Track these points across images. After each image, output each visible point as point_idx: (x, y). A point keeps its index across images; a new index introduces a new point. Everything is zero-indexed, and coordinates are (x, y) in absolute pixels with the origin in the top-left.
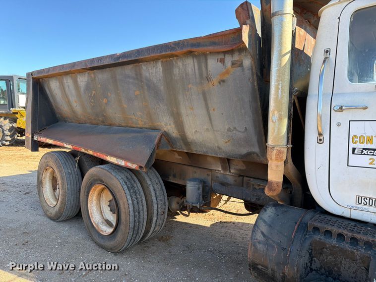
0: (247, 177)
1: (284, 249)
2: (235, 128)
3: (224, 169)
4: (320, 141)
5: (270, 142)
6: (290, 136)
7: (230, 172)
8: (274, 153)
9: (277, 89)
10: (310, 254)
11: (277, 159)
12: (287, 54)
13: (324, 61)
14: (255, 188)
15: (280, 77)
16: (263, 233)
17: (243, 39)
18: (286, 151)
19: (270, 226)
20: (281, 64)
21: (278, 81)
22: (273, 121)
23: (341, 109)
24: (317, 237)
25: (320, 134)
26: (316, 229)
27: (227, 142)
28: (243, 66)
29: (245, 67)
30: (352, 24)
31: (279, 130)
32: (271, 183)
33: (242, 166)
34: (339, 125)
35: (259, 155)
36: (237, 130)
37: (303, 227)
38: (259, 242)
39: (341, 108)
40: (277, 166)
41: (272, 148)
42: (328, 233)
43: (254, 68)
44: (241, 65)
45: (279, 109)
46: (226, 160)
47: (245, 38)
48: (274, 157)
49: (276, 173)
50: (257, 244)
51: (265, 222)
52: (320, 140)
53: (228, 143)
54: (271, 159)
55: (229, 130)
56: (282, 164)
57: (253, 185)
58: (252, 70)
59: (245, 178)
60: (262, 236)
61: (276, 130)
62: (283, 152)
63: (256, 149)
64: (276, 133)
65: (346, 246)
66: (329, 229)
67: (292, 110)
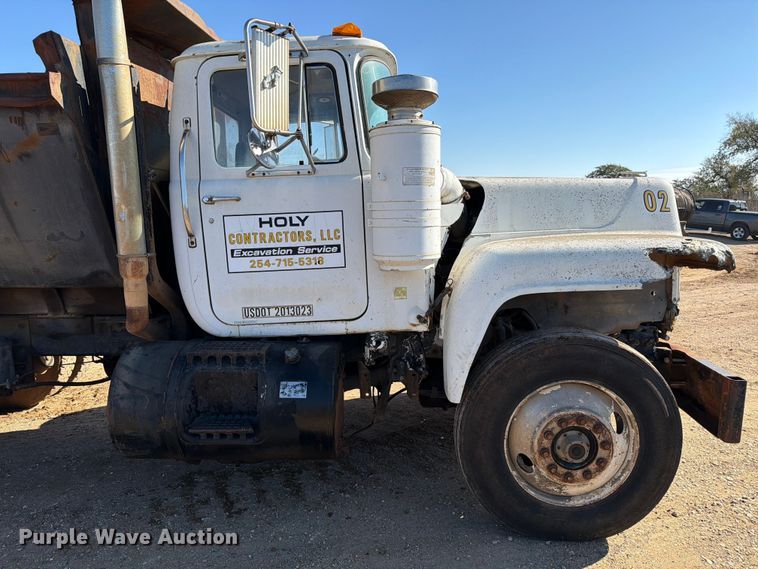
0: (98, 315)
1: (157, 396)
2: (62, 234)
3: (53, 309)
4: (193, 245)
5: (122, 251)
6: (152, 240)
7: (66, 312)
8: (129, 267)
9: (120, 173)
10: (193, 393)
11: (134, 275)
12: (127, 122)
13: (184, 134)
14: (115, 331)
15: (121, 154)
16: (126, 384)
17: (53, 94)
18: (146, 263)
19: (136, 371)
20: (120, 136)
21: (119, 161)
22: (120, 220)
23: (211, 201)
24: (199, 368)
25: (191, 235)
26: (197, 359)
27: (50, 260)
28: (59, 134)
29: (63, 134)
30: (214, 89)
31: (132, 232)
32: (131, 310)
33: (86, 299)
34: (212, 222)
35: (112, 274)
36: (67, 238)
37: (181, 362)
38: (122, 398)
39: (211, 199)
40: (136, 286)
41: (126, 259)
42: (212, 359)
43: (79, 138)
44: (56, 132)
45: (127, 201)
46: (55, 292)
47: (57, 92)
48: (129, 273)
49: (135, 296)
50: (120, 401)
51: (127, 368)
52: (192, 243)
53: (52, 262)
54: (126, 276)
55: (51, 237)
56: (143, 282)
57: (111, 327)
58: (77, 140)
59: (96, 319)
60: (125, 388)
61: (128, 232)
62: (142, 264)
63: (106, 266)
64: (127, 238)
65: (232, 368)
66: (212, 354)
67: (150, 203)
